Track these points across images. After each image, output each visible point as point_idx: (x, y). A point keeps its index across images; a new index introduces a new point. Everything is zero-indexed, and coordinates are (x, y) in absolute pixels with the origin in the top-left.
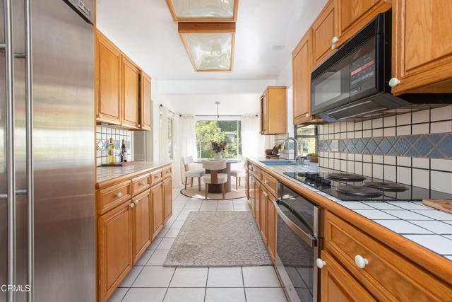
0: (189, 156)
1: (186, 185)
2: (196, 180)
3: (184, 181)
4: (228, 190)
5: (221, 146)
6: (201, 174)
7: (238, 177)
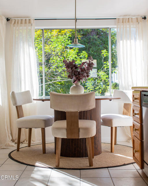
0: (23, 90)
1: (19, 143)
2: (37, 133)
3: (16, 136)
4: (97, 151)
5: (83, 70)
6: (47, 122)
7: (114, 126)
